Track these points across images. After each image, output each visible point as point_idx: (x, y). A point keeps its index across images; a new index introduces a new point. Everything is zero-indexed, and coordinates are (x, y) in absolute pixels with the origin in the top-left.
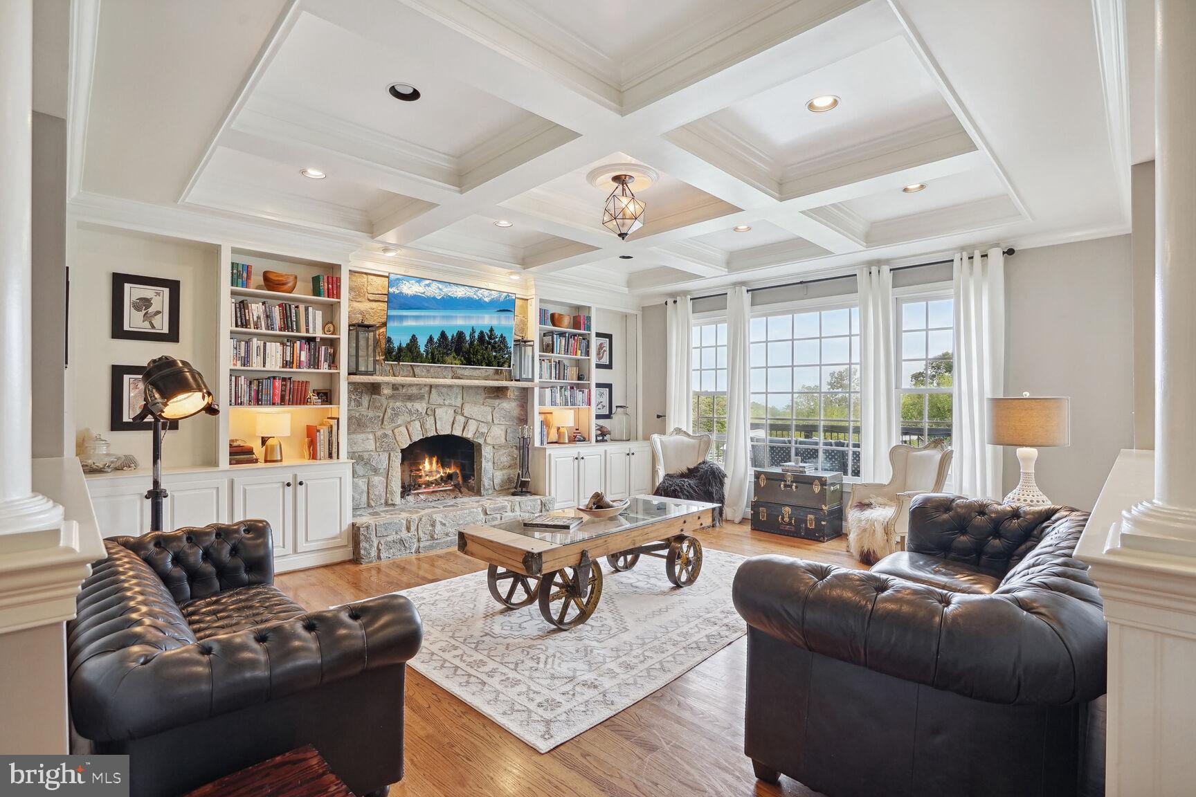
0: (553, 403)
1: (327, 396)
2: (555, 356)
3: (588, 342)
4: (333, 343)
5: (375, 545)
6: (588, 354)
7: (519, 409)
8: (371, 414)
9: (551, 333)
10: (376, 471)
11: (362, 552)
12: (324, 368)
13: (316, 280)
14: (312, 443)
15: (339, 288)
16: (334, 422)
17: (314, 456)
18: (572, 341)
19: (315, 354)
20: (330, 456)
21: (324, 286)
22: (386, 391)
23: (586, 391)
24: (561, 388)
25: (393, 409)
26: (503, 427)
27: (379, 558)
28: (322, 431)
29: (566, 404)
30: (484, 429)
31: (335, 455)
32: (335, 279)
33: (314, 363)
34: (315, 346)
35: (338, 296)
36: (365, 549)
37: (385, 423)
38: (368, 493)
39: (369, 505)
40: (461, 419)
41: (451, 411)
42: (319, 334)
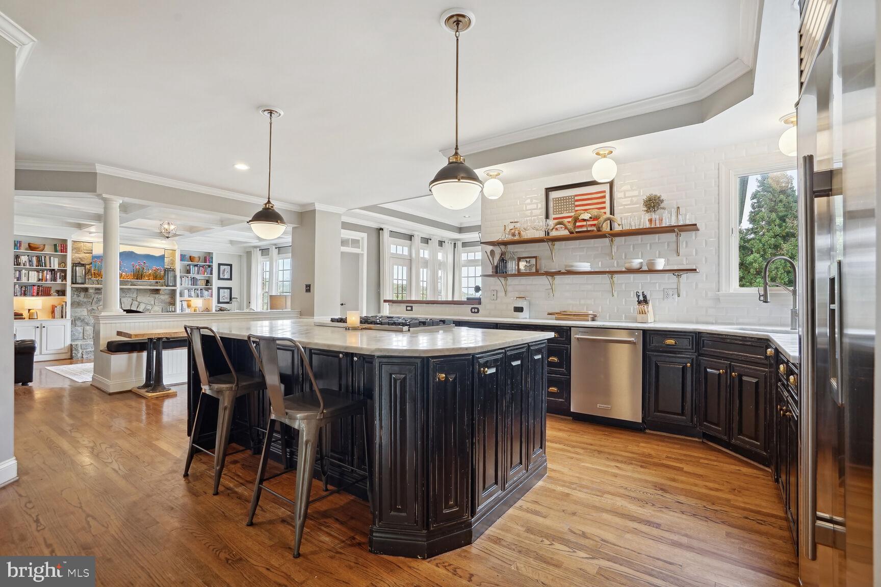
0: (190, 296)
1: (62, 293)
2: (191, 275)
3: (212, 268)
4: (65, 271)
5: (81, 352)
6: (211, 274)
7: (170, 299)
8: (85, 300)
9: (189, 265)
10: (87, 324)
11: (73, 355)
12: (59, 281)
13: (55, 245)
14: (53, 312)
15: (66, 249)
16: (64, 304)
17: (54, 317)
18: (201, 268)
19: (54, 276)
20: (62, 317)
21: (59, 248)
22: (91, 291)
23: (210, 291)
24: (195, 289)
25: (97, 298)
26: (160, 307)
27: (82, 357)
28: (58, 307)
29: (198, 296)
30: (149, 307)
31: (64, 317)
32: (65, 245)
33: (55, 279)
34: (55, 273)
35: (66, 252)
36: (75, 353)
37: (93, 304)
38: (83, 333)
39: (84, 338)
40: (136, 303)
41: (130, 300)
42: (56, 267)
